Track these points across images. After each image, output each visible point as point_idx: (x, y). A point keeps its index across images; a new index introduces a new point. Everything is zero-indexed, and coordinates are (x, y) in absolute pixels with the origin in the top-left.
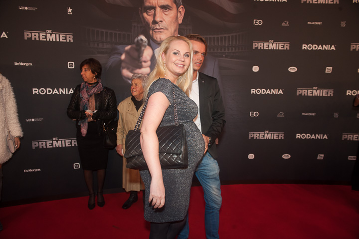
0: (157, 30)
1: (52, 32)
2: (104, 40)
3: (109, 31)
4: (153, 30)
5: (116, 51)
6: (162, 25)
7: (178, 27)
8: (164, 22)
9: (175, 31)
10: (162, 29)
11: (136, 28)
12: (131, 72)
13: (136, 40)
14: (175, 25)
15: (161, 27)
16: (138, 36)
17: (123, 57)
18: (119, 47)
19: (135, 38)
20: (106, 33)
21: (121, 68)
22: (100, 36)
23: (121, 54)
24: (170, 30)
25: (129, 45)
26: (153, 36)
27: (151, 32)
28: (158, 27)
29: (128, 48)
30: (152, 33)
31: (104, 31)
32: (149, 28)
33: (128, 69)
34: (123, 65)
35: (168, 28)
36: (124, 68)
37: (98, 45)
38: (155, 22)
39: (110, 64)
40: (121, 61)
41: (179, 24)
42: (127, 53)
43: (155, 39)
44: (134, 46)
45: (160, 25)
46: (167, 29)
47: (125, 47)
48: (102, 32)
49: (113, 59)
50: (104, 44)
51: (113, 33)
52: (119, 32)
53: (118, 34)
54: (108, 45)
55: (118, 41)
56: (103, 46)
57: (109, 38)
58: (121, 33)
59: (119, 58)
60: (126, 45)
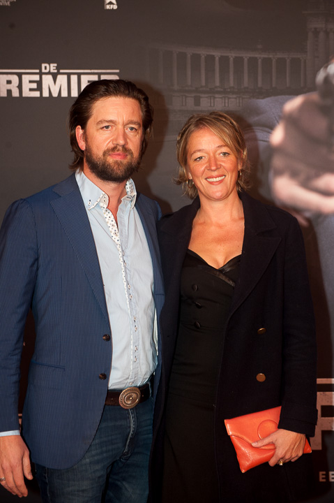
1: (58, 68)
2: (217, 83)
3: (232, 55)
5: (256, 118)
11: (322, 35)
12: (306, 184)
13: (321, 76)
17: (278, 136)
18: (263, 103)
19: (318, 70)
20: (224, 60)
21: (271, 174)
22: (203, 72)
23: (271, 127)
29: (293, 104)
31: (217, 54)
33: (294, 175)
34: (278, 162)
36: (279, 173)
37: (197, 102)
42: (292, 122)
44: (315, 96)
47: (283, 103)
48: (210, 59)
50: (214, 98)
51: (246, 60)
52: (265, 56)
53: (260, 60)
54: (229, 98)
55: (260, 84)
56: (212, 105)
57: (232, 78)
58: (271, 56)
59: (264, 141)
60: (287, 96)
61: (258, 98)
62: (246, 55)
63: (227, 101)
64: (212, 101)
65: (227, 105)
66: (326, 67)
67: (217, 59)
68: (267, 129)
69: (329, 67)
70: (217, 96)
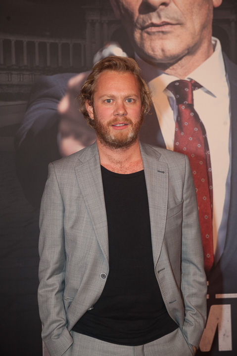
0: (154, 29)
2: (14, 62)
3: (25, 40)
4: (143, 28)
5: (45, 92)
6: (166, 15)
7: (212, 16)
8: (172, 5)
9: (203, 27)
10: (167, 24)
11: (97, 25)
13: (97, 58)
14: (204, 11)
15: (164, 19)
16: (102, 47)
17: (64, 105)
18: (52, 79)
19: (95, 53)
20: (19, 44)
21: (59, 136)
23: (58, 99)
24: (189, 25)
25: (77, 71)
26: (142, 44)
27: (137, 35)
28: (155, 20)
29: (76, 80)
30: (142, 38)
31: (13, 39)
32: (133, 25)
33: (77, 137)
34: (64, 126)
35: (183, 20)
36: (66, 135)
38: (147, 8)
39: (28, 125)
40: (58, 117)
41: (215, 9)
43: (150, 52)
45: (162, 14)
46: (180, 24)
47: (67, 80)
49: (37, 112)
50: (11, 74)
51: (37, 44)
52: (52, 41)
53: (48, 45)
54: (23, 75)
55: (49, 64)
56: (10, 80)
57: (25, 58)
58: (57, 41)
59: (53, 109)
60: (71, 74)
61: (47, 75)
62: (37, 40)
63: (22, 77)
64: (10, 76)
65: (22, 80)
66: (102, 51)
67: (13, 42)
68: (55, 100)
69: (104, 51)
70: (13, 72)
